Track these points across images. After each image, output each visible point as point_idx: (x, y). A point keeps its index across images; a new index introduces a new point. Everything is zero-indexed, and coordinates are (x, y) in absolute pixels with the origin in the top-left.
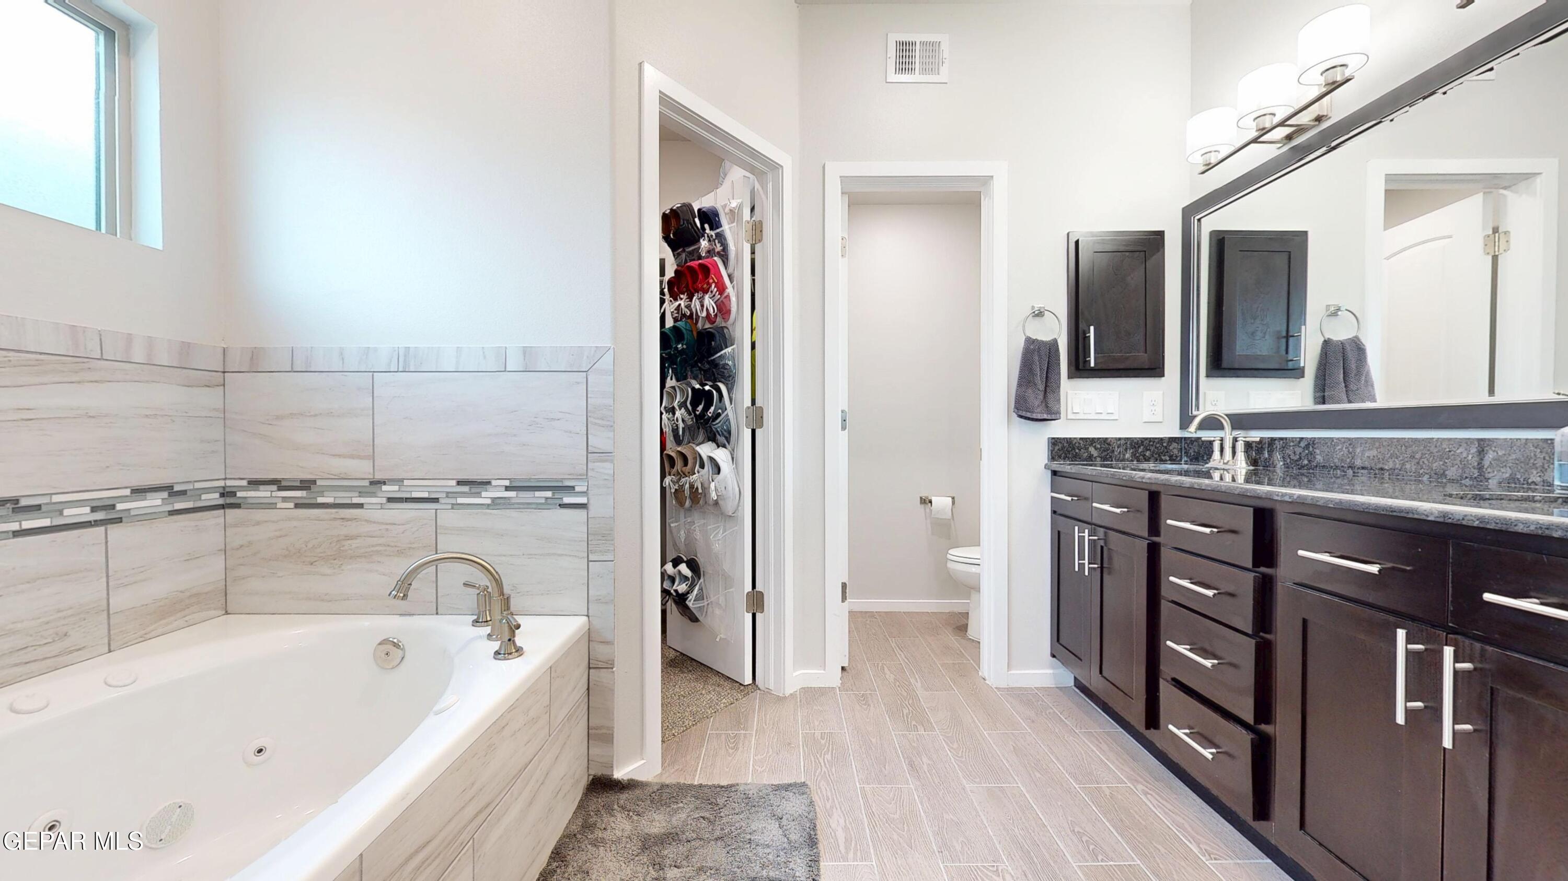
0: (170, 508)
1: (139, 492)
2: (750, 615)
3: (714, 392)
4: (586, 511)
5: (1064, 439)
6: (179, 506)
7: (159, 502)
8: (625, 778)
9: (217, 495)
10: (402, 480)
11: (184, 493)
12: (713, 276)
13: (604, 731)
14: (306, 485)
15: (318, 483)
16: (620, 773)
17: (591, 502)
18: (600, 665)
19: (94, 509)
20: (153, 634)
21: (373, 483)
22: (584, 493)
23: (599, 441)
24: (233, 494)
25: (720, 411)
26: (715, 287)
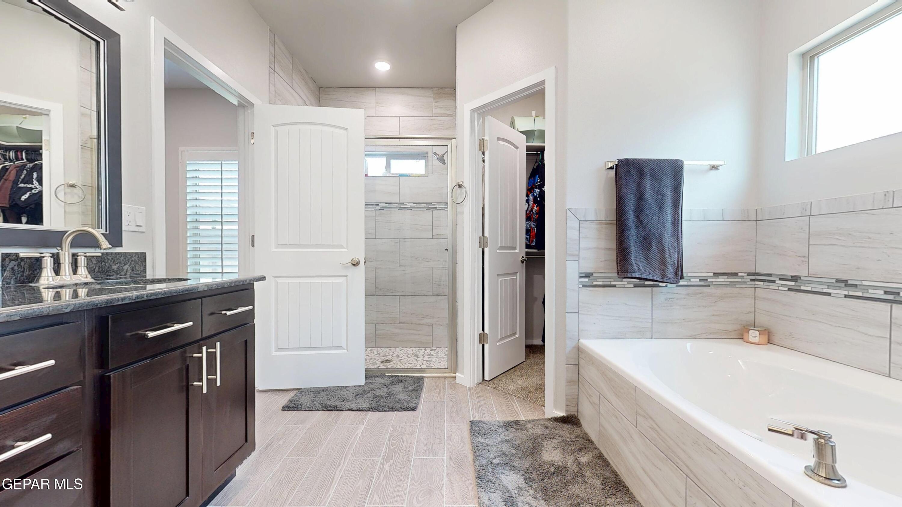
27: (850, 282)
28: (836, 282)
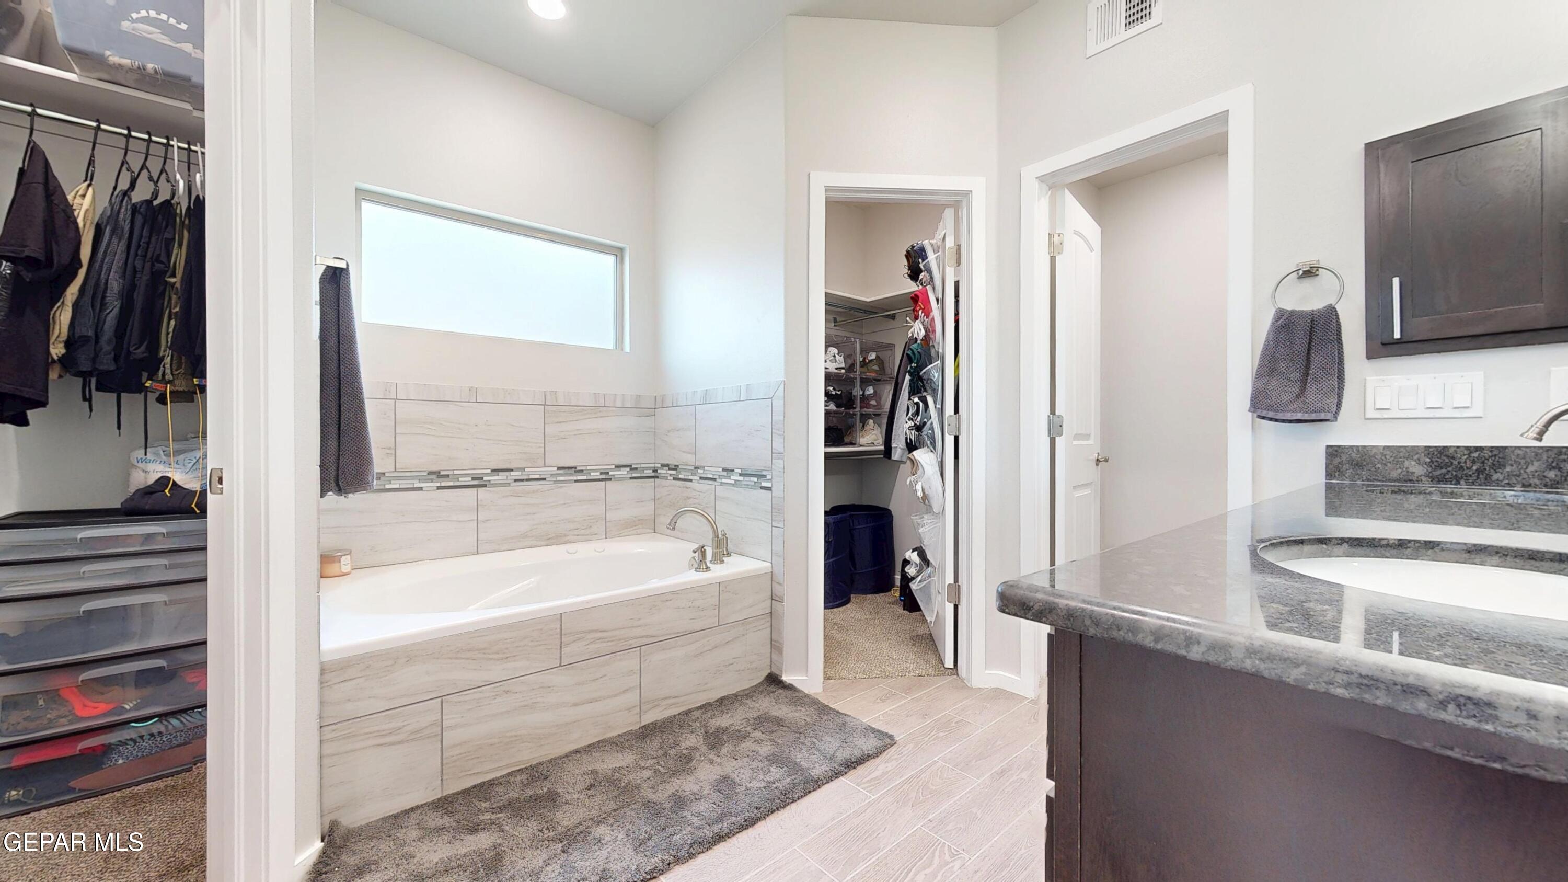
0: (630, 476)
1: (618, 467)
2: (952, 606)
3: (921, 404)
4: (770, 492)
5: (1352, 447)
6: (634, 475)
7: (626, 473)
8: (788, 682)
9: (651, 471)
10: (704, 467)
11: (636, 469)
12: (920, 303)
13: (778, 645)
14: (676, 468)
15: (680, 467)
16: (786, 678)
17: (773, 486)
18: (777, 599)
19: (601, 473)
20: (623, 534)
21: (695, 468)
22: (770, 480)
23: (778, 446)
24: (657, 471)
25: (925, 420)
26: (922, 312)
27: (442, 473)
28: (428, 474)
